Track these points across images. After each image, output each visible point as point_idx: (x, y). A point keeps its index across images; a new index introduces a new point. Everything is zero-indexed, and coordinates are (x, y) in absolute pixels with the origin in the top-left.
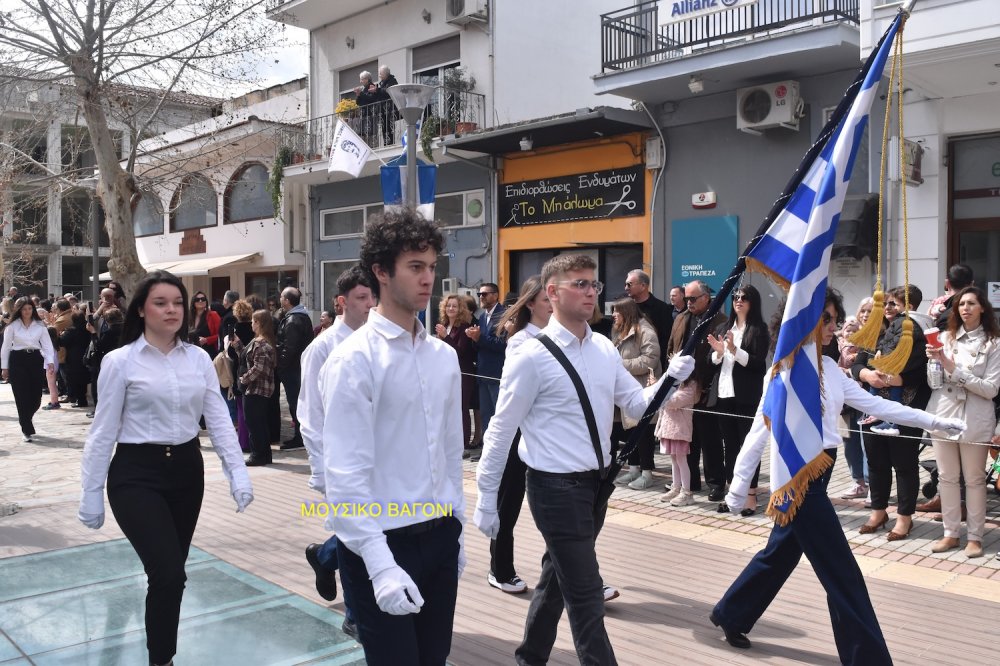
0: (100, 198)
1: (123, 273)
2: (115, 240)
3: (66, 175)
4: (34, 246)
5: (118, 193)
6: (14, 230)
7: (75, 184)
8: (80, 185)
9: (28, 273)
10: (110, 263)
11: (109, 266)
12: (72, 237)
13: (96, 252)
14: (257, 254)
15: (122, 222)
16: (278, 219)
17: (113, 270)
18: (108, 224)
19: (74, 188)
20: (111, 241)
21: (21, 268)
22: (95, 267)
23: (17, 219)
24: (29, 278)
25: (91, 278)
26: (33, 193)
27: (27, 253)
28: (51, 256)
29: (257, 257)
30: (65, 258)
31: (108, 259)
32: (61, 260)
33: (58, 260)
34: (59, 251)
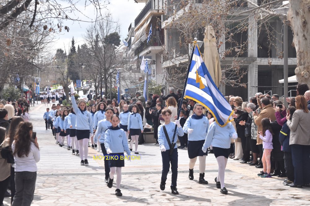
0: (289, 22)
1: (306, 77)
2: (300, 52)
3: (264, 7)
4: (240, 59)
5: (303, 17)
6: (226, 48)
7: (271, 13)
8: (275, 13)
9: (238, 78)
10: (297, 70)
11: (296, 72)
12: (269, 52)
13: (286, 62)
15: (306, 39)
17: (299, 75)
18: (295, 41)
19: (272, 15)
20: (297, 54)
21: (232, 74)
22: (285, 72)
23: (229, 40)
24: (237, 82)
25: (282, 81)
26: (242, 21)
27: (235, 63)
28: (250, 65)
30: (260, 67)
31: (295, 66)
32: (257, 69)
33: (255, 68)
34: (256, 61)
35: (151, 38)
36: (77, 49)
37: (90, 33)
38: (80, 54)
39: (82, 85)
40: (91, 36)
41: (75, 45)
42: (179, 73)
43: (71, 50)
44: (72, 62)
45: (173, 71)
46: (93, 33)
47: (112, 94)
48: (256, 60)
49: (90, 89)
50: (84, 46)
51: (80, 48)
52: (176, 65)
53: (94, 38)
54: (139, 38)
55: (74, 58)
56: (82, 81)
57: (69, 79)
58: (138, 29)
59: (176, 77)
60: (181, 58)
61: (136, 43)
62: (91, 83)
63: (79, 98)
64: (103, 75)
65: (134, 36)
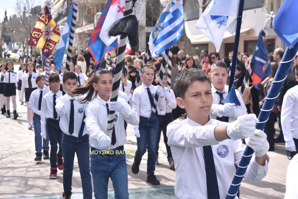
12: (152, 22)
14: (251, 30)
16: (264, 8)
29: (251, 31)
32: (145, 35)
33: (144, 34)
34: (144, 30)
35: (66, 10)
36: (8, 18)
37: (18, 6)
38: (11, 22)
39: (14, 46)
40: (19, 8)
41: (7, 15)
42: (87, 37)
43: (5, 19)
44: (5, 28)
45: (82, 36)
46: (21, 6)
47: (36, 53)
48: (144, 28)
49: (20, 49)
50: (15, 16)
51: (12, 17)
52: (85, 31)
53: (22, 10)
54: (57, 10)
55: (6, 25)
56: (13, 43)
57: (2, 41)
58: (56, 3)
59: (85, 40)
60: (88, 26)
61: (55, 14)
62: (20, 44)
63: (10, 56)
64: (29, 38)
65: (53, 9)
